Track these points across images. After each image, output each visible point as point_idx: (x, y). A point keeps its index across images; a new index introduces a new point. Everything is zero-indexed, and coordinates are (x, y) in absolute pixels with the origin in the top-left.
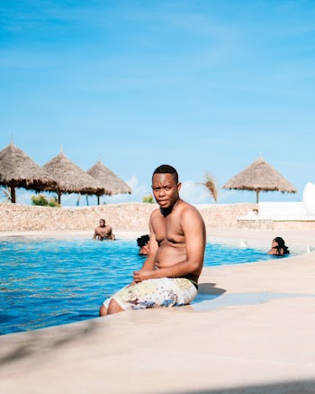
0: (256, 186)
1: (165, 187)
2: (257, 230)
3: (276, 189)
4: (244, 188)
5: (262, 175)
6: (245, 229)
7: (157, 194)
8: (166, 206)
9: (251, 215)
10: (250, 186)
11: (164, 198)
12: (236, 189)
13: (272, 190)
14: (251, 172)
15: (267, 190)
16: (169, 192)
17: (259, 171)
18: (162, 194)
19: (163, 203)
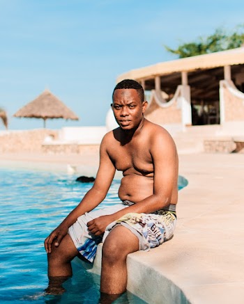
0: (43, 115)
1: (129, 105)
2: (62, 153)
3: (62, 117)
4: (33, 116)
5: (49, 105)
6: (50, 153)
7: (118, 113)
8: (129, 127)
9: (48, 140)
10: (38, 114)
11: (126, 118)
12: (25, 117)
13: (57, 118)
14: (39, 102)
15: (52, 118)
16: (134, 111)
17: (46, 101)
18: (124, 113)
19: (125, 123)
